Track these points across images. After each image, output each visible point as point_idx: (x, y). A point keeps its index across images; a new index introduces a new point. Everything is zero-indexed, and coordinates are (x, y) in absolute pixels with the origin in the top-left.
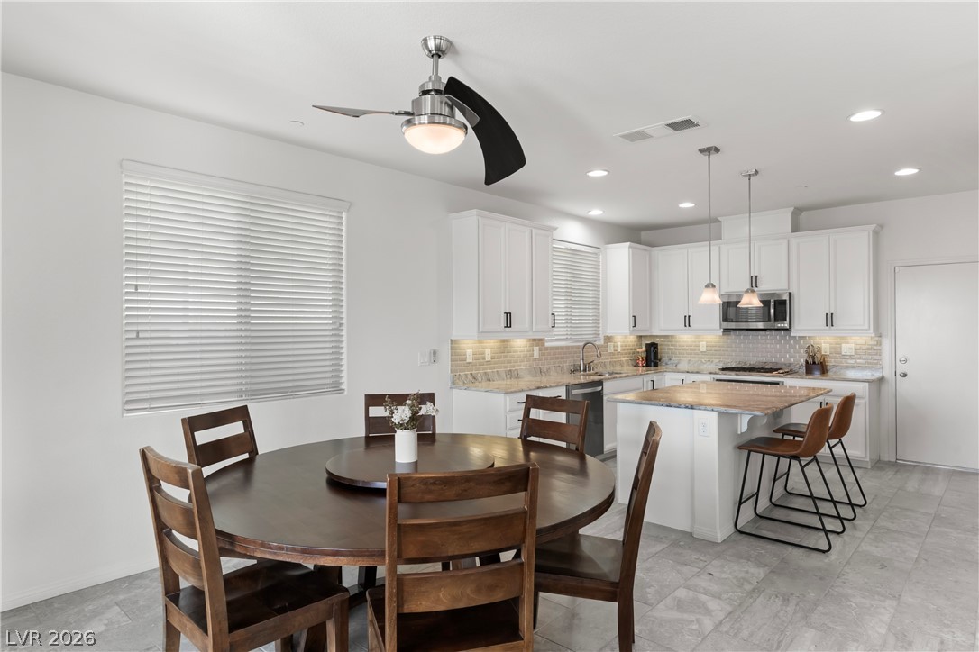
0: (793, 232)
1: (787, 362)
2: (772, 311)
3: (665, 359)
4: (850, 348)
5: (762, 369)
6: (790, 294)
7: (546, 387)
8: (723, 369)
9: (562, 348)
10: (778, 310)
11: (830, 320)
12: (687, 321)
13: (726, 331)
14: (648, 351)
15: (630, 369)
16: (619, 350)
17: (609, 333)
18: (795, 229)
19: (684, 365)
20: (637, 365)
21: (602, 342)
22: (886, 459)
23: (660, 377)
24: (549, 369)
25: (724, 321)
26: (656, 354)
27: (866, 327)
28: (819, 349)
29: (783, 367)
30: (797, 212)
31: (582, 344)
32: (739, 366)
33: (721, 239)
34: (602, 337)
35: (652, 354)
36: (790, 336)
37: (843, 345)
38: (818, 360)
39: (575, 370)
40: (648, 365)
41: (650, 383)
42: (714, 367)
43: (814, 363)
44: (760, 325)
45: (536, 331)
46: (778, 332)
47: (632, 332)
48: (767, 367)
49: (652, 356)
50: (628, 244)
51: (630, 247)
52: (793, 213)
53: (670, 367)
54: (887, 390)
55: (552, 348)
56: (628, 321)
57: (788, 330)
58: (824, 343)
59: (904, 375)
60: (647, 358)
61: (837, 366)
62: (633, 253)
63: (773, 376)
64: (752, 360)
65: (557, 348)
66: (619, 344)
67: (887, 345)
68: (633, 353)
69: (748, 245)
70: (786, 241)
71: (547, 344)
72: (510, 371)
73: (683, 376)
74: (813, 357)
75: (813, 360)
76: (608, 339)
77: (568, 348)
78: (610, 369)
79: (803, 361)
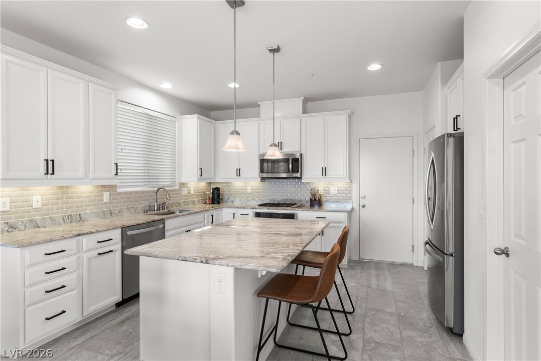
0: (303, 113)
1: (299, 199)
2: (291, 166)
3: (226, 198)
4: (335, 190)
5: (285, 204)
6: (301, 154)
7: (92, 233)
8: (260, 205)
9: (137, 192)
10: (294, 164)
11: (324, 171)
12: (238, 172)
13: (263, 179)
14: (213, 193)
15: (200, 206)
16: (192, 193)
17: (183, 180)
18: (304, 112)
19: (237, 203)
20: (206, 203)
21: (177, 187)
22: (354, 259)
23: (219, 212)
24: (120, 211)
25: (261, 172)
26: (219, 195)
27: (345, 177)
28: (318, 190)
29: (297, 202)
30: (306, 101)
31: (156, 189)
32: (271, 202)
33: (260, 117)
34: (177, 183)
35: (216, 195)
36: (301, 182)
37: (331, 188)
38: (317, 198)
39: (149, 210)
40: (213, 203)
41: (211, 217)
42: (255, 203)
43: (315, 200)
44: (284, 175)
45: (92, 179)
46: (294, 180)
47: (199, 180)
48: (287, 203)
49: (216, 197)
50: (196, 115)
51: (198, 118)
52: (303, 101)
53: (229, 204)
54: (355, 215)
55: (125, 193)
56: (195, 172)
57: (300, 178)
58: (321, 186)
59: (364, 206)
60: (212, 198)
61: (327, 201)
62: (200, 123)
63: (291, 210)
64: (278, 198)
65: (131, 193)
66: (192, 189)
67: (355, 187)
68: (204, 195)
69: (272, 121)
70: (299, 120)
71: (119, 190)
72: (71, 216)
73: (234, 211)
74: (314, 195)
75: (315, 197)
76: (183, 185)
77: (143, 192)
78: (182, 208)
79: (308, 198)
